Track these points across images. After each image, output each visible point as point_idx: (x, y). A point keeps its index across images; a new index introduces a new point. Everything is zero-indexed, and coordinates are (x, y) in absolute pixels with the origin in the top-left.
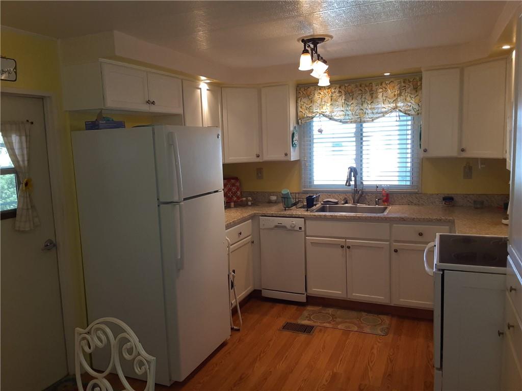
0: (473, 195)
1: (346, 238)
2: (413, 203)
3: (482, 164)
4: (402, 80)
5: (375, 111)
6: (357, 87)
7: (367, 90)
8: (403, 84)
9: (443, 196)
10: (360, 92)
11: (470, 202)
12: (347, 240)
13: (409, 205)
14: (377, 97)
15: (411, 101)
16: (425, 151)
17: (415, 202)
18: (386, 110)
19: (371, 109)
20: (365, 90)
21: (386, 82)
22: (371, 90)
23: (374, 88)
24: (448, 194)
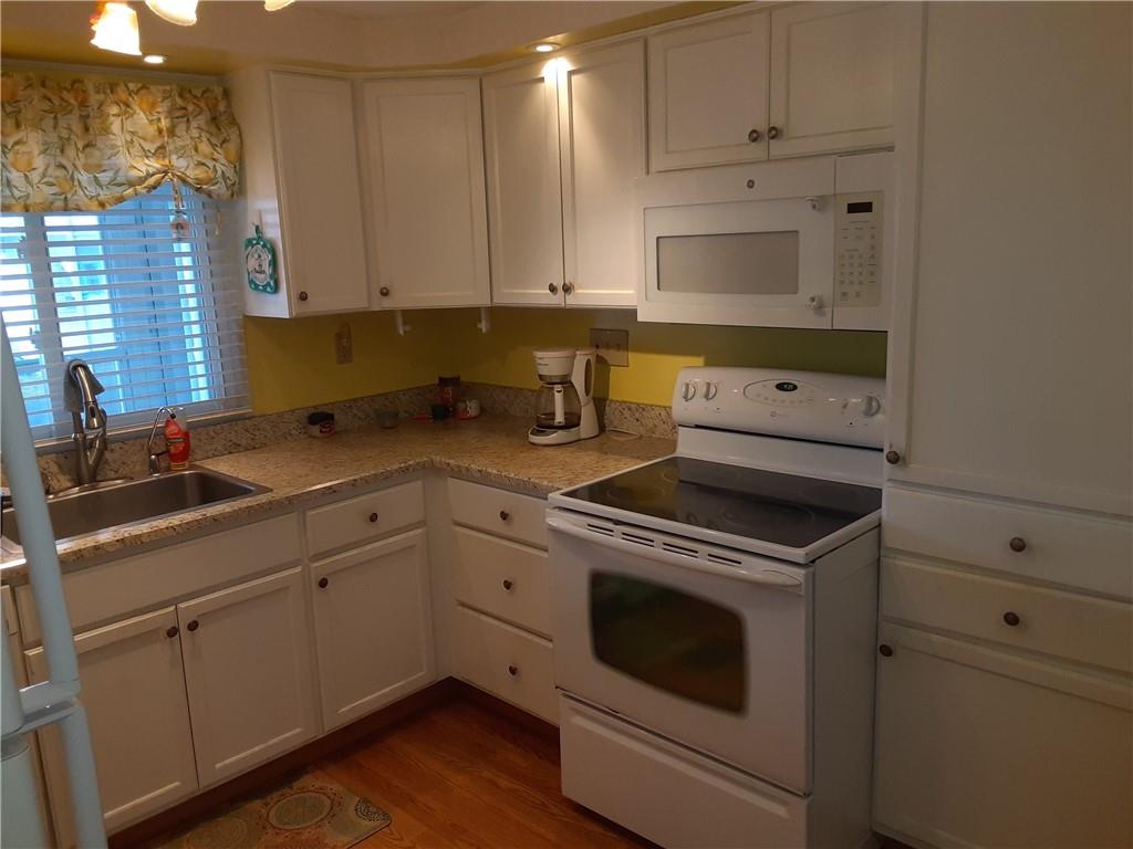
0: (362, 399)
1: (175, 601)
2: (239, 445)
3: (405, 324)
4: (174, 87)
5: (104, 177)
6: (30, 86)
7: (73, 101)
8: (179, 101)
9: (306, 415)
10: (46, 105)
11: (360, 418)
12: (182, 605)
13: (230, 453)
14: (106, 131)
15: (216, 156)
16: (303, 297)
17: (244, 442)
18: (142, 175)
19: (87, 168)
20: (62, 99)
21: (131, 86)
22: (83, 104)
23: (94, 99)
24: (315, 407)
